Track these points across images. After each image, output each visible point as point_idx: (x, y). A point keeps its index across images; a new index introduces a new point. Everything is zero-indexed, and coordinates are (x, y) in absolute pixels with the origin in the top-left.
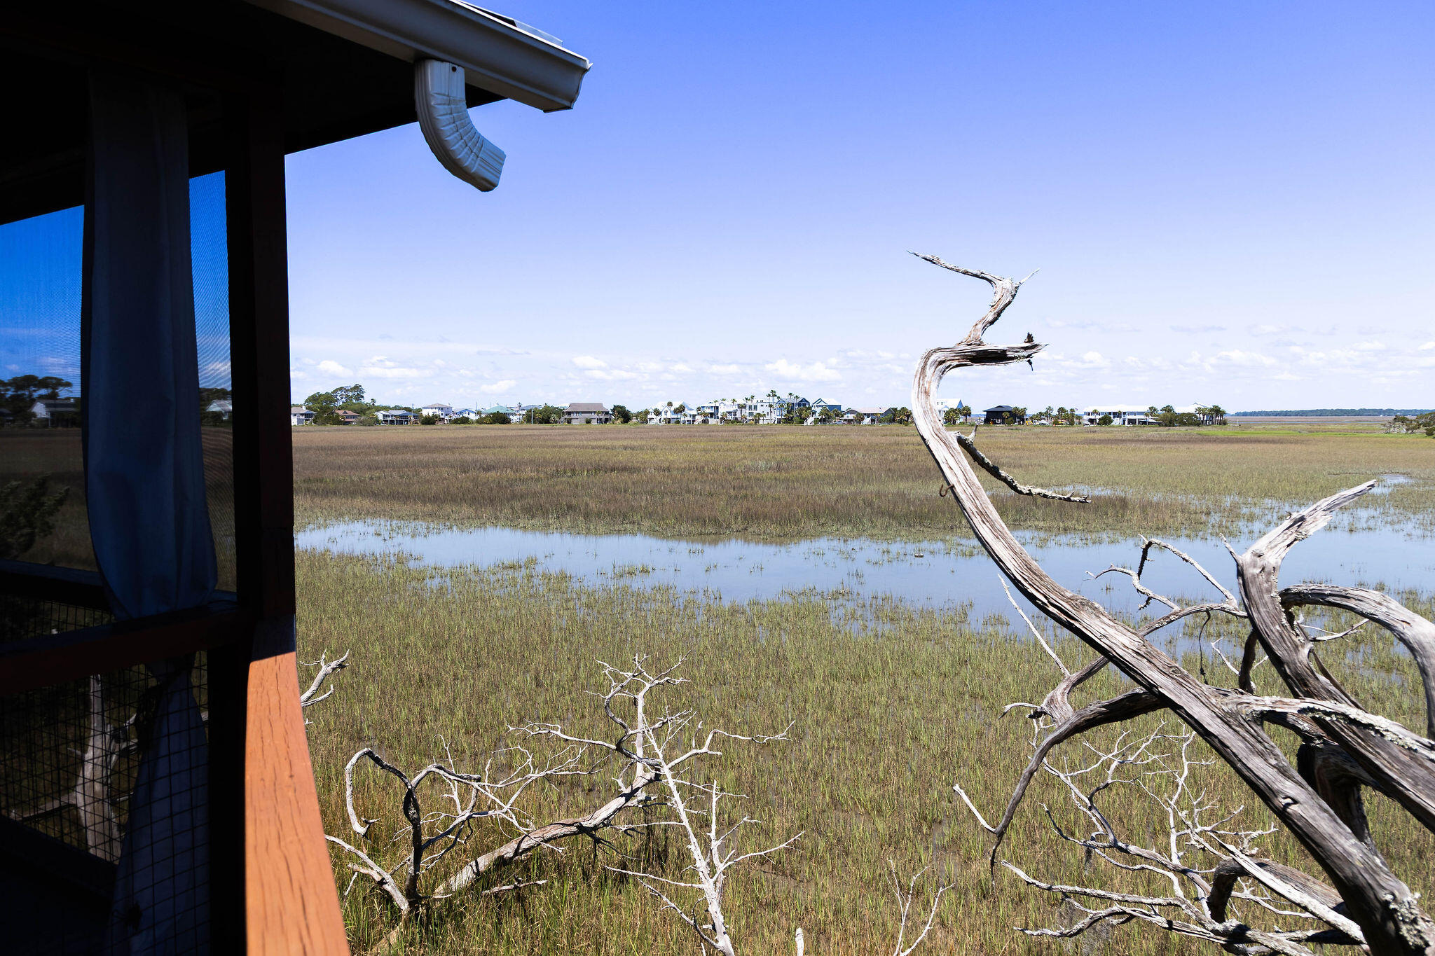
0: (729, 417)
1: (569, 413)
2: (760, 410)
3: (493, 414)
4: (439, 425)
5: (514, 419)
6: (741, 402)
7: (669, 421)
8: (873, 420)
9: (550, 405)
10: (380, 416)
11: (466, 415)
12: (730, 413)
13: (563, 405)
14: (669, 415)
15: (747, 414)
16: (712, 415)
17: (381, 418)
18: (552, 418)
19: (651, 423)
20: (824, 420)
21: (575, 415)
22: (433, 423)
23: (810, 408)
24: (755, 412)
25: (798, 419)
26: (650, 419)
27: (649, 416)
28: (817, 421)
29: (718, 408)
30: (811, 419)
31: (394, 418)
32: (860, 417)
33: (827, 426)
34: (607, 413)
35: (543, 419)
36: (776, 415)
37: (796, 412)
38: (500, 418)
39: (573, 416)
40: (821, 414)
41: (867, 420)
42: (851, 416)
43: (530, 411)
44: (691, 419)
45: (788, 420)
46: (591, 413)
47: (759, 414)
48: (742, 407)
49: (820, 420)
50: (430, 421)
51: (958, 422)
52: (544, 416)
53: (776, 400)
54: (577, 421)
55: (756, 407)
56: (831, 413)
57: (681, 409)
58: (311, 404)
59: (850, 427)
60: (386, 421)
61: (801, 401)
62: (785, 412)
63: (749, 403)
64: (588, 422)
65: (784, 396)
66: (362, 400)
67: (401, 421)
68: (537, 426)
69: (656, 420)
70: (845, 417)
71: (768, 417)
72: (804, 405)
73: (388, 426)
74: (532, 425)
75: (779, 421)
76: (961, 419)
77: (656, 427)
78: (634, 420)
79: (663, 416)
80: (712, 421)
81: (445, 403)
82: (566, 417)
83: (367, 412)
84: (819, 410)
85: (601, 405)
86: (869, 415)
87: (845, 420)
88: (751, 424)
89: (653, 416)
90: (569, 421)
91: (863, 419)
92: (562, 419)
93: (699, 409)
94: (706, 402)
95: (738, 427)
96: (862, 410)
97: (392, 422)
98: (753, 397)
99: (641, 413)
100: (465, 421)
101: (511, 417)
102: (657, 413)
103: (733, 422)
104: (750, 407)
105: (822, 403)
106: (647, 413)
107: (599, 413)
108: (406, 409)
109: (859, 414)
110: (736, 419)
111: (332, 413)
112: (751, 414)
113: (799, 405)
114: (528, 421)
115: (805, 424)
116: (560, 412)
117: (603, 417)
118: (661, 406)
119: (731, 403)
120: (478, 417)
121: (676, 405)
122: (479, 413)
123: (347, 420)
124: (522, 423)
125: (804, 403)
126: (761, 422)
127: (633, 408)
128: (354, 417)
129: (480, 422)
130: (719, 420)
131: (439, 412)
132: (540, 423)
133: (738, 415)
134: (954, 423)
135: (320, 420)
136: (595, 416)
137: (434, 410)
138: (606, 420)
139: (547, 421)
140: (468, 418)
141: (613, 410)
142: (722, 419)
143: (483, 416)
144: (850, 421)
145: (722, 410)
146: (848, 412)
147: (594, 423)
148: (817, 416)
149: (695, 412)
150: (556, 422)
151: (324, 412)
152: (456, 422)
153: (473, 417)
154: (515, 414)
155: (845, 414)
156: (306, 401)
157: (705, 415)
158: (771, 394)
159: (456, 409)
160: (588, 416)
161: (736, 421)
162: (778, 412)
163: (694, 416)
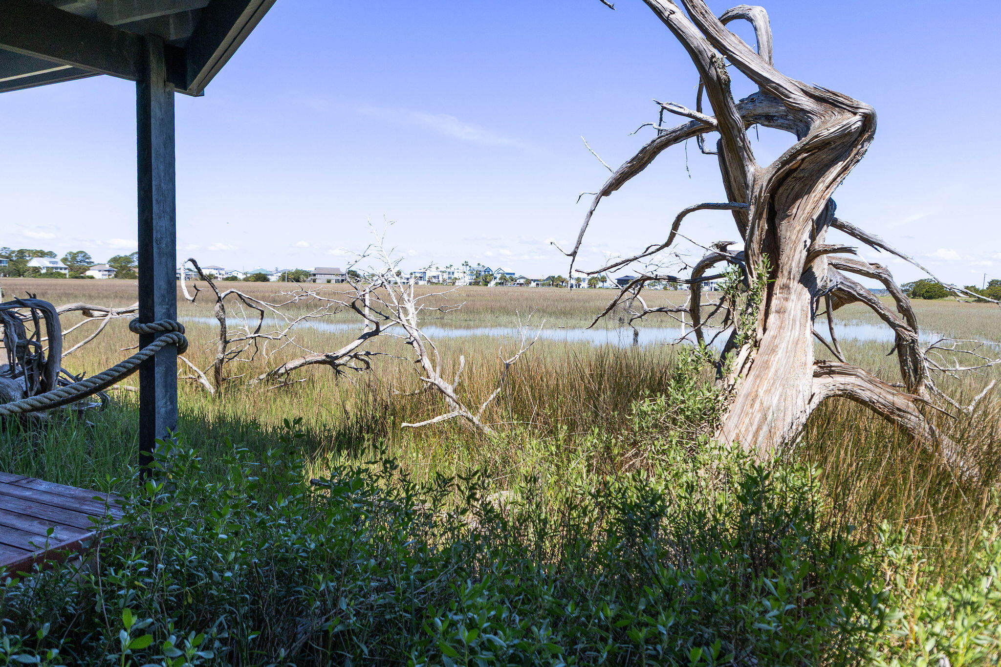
0: (434, 280)
1: (314, 275)
2: (456, 275)
3: (257, 274)
5: (273, 278)
6: (444, 269)
8: (537, 284)
9: (300, 268)
11: (235, 275)
12: (434, 277)
13: (310, 269)
15: (447, 278)
16: (421, 278)
18: (302, 277)
20: (503, 283)
23: (492, 275)
24: (453, 277)
25: (484, 282)
28: (497, 284)
29: (425, 273)
30: (493, 283)
32: (528, 282)
33: (504, 287)
34: (343, 275)
35: (294, 279)
36: (468, 279)
37: (482, 278)
38: (262, 278)
39: (318, 277)
40: (500, 279)
41: (533, 284)
42: (522, 281)
43: (286, 273)
44: (406, 281)
45: (477, 283)
46: (332, 275)
47: (456, 278)
48: (443, 273)
49: (500, 284)
51: (598, 286)
52: (296, 277)
53: (468, 268)
54: (320, 281)
55: (453, 273)
56: (508, 279)
57: (398, 274)
58: (113, 264)
59: (520, 288)
62: (474, 277)
63: (448, 270)
64: (329, 281)
65: (474, 266)
68: (290, 284)
70: (518, 281)
71: (462, 281)
72: (489, 272)
74: (286, 284)
75: (470, 284)
76: (600, 284)
80: (421, 283)
81: (218, 265)
82: (313, 278)
84: (499, 276)
85: (338, 269)
86: (534, 281)
88: (450, 285)
90: (314, 281)
91: (530, 283)
92: (309, 279)
93: (411, 274)
94: (418, 269)
95: (439, 287)
96: (530, 277)
98: (451, 266)
100: (234, 279)
101: (269, 277)
103: (436, 284)
104: (449, 273)
105: (501, 271)
107: (337, 275)
109: (527, 280)
110: (439, 281)
111: (130, 270)
112: (450, 278)
113: (485, 272)
114: (284, 280)
115: (489, 285)
116: (307, 274)
117: (340, 278)
119: (435, 269)
120: (245, 276)
122: (245, 274)
124: (278, 282)
125: (488, 270)
126: (457, 284)
129: (246, 280)
130: (426, 282)
131: (214, 272)
132: (293, 282)
133: (440, 279)
134: (595, 287)
135: (120, 275)
136: (334, 277)
137: (210, 270)
138: (342, 280)
139: (298, 281)
140: (236, 277)
141: (348, 273)
142: (429, 281)
143: (248, 275)
144: (521, 284)
145: (429, 274)
146: (519, 278)
147: (333, 282)
148: (498, 280)
149: (409, 277)
150: (304, 281)
151: (124, 269)
152: (227, 279)
153: (241, 276)
154: (271, 275)
156: (109, 262)
157: (416, 278)
158: (465, 264)
159: (227, 269)
160: (329, 277)
161: (438, 284)
162: (469, 277)
163: (408, 279)
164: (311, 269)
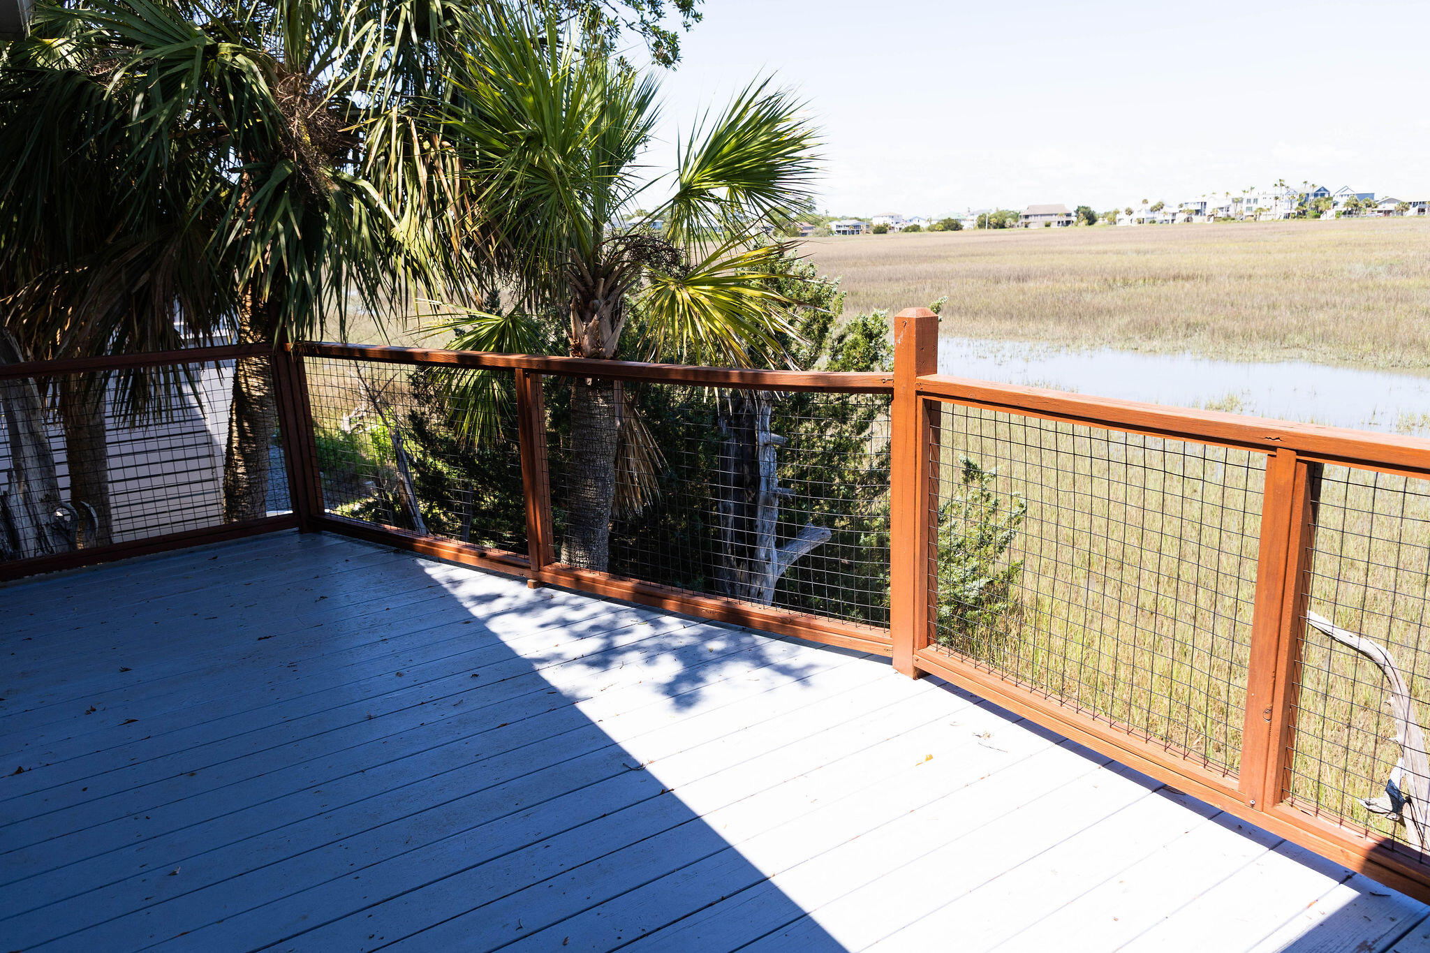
0: (1220, 214)
1: (1027, 217)
2: (1260, 204)
3: (945, 221)
4: (890, 233)
5: (965, 225)
6: (1238, 195)
7: (1141, 222)
8: (1422, 211)
9: (1005, 208)
10: (833, 227)
11: (915, 222)
12: (1221, 209)
13: (1020, 209)
14: (1143, 215)
15: (1244, 209)
16: (1197, 212)
17: (834, 229)
18: (1009, 221)
19: (1119, 224)
20: (1350, 213)
21: (1033, 217)
22: (885, 232)
23: (1331, 198)
24: (1255, 207)
25: (1314, 213)
26: (1120, 220)
27: (1118, 217)
28: (1338, 215)
29: (1205, 203)
30: (1330, 215)
31: (847, 229)
32: (1404, 208)
33: (1354, 220)
34: (1069, 215)
35: (997, 224)
36: (1284, 208)
37: (1311, 204)
38: (952, 225)
39: (1030, 219)
40: (1347, 204)
41: (1413, 211)
42: (1389, 206)
43: (984, 216)
44: (1170, 218)
45: (1300, 215)
46: (1052, 215)
47: (1261, 209)
48: (1237, 201)
49: (1344, 213)
50: (881, 230)
52: (1001, 221)
53: (1285, 191)
54: (1036, 224)
55: (1256, 201)
56: (1361, 204)
57: (1159, 207)
59: (1385, 219)
60: (839, 232)
61: (1319, 190)
62: (1296, 205)
63: (1246, 196)
64: (1048, 225)
65: (1296, 185)
66: (814, 212)
67: (855, 230)
68: (992, 231)
69: (1127, 218)
70: (1380, 208)
71: (1272, 212)
72: (1323, 195)
73: (841, 235)
74: (986, 231)
75: (1287, 216)
77: (1127, 228)
78: (1100, 221)
79: (1135, 216)
80: (1197, 219)
81: (895, 212)
82: (1024, 220)
83: (822, 223)
84: (1343, 200)
85: (1063, 206)
86: (1415, 204)
87: (1379, 212)
88: (1250, 221)
89: (1122, 215)
90: (1027, 226)
91: (1407, 209)
92: (1019, 223)
93: (1181, 206)
94: (1193, 198)
95: (1230, 225)
96: (1406, 199)
97: (845, 232)
98: (1252, 189)
99: (1108, 213)
100: (916, 229)
101: (962, 223)
102: (1130, 212)
103: (1225, 220)
104: (1249, 201)
105: (1348, 192)
106: (1116, 213)
107: (1060, 215)
108: (856, 218)
109: (1400, 203)
110: (1228, 216)
112: (1249, 209)
113: (1316, 195)
114: (982, 226)
115: (1323, 217)
116: (1016, 217)
117: (1065, 219)
118: (1135, 205)
119: (1223, 196)
120: (928, 225)
121: (1152, 203)
122: (930, 220)
123: (805, 231)
124: (975, 229)
125: (1322, 192)
126: (1262, 218)
127: (1098, 209)
128: (810, 228)
129: (931, 229)
130: (1206, 218)
131: (889, 221)
132: (995, 228)
133: (1231, 212)
136: (1057, 219)
137: (885, 219)
138: (1068, 223)
139: (1002, 226)
140: (919, 226)
141: (1077, 211)
142: (1211, 216)
143: (934, 223)
144: (1388, 213)
145: (1211, 206)
146: (1385, 202)
147: (1054, 226)
148: (1340, 207)
149: (1176, 210)
150: (1011, 226)
152: (907, 230)
153: (924, 225)
154: (964, 220)
155: (1381, 203)
157: (1190, 212)
158: (1279, 184)
159: (906, 217)
160: (1048, 219)
161: (1228, 218)
162: (1287, 205)
163: (1174, 214)
164: (1022, 209)
